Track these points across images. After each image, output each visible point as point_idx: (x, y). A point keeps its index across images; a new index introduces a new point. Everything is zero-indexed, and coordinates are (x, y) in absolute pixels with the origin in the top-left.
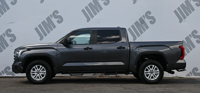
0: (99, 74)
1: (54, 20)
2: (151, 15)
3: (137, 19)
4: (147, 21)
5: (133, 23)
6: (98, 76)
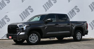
1: (29, 11)
5: (68, 12)
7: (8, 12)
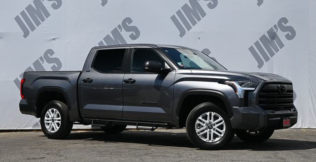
7: (54, 39)
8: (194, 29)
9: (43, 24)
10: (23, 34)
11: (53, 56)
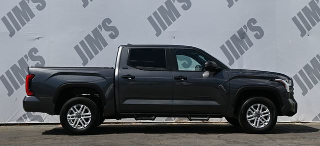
0: (177, 118)
1: (105, 34)
2: (256, 25)
3: (235, 31)
4: (250, 34)
5: (228, 38)
6: (174, 121)
7: (38, 38)
8: (169, 28)
9: (28, 24)
10: (9, 33)
11: (37, 54)
